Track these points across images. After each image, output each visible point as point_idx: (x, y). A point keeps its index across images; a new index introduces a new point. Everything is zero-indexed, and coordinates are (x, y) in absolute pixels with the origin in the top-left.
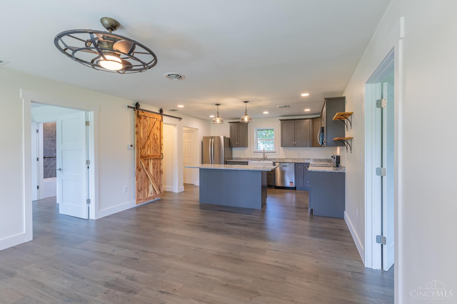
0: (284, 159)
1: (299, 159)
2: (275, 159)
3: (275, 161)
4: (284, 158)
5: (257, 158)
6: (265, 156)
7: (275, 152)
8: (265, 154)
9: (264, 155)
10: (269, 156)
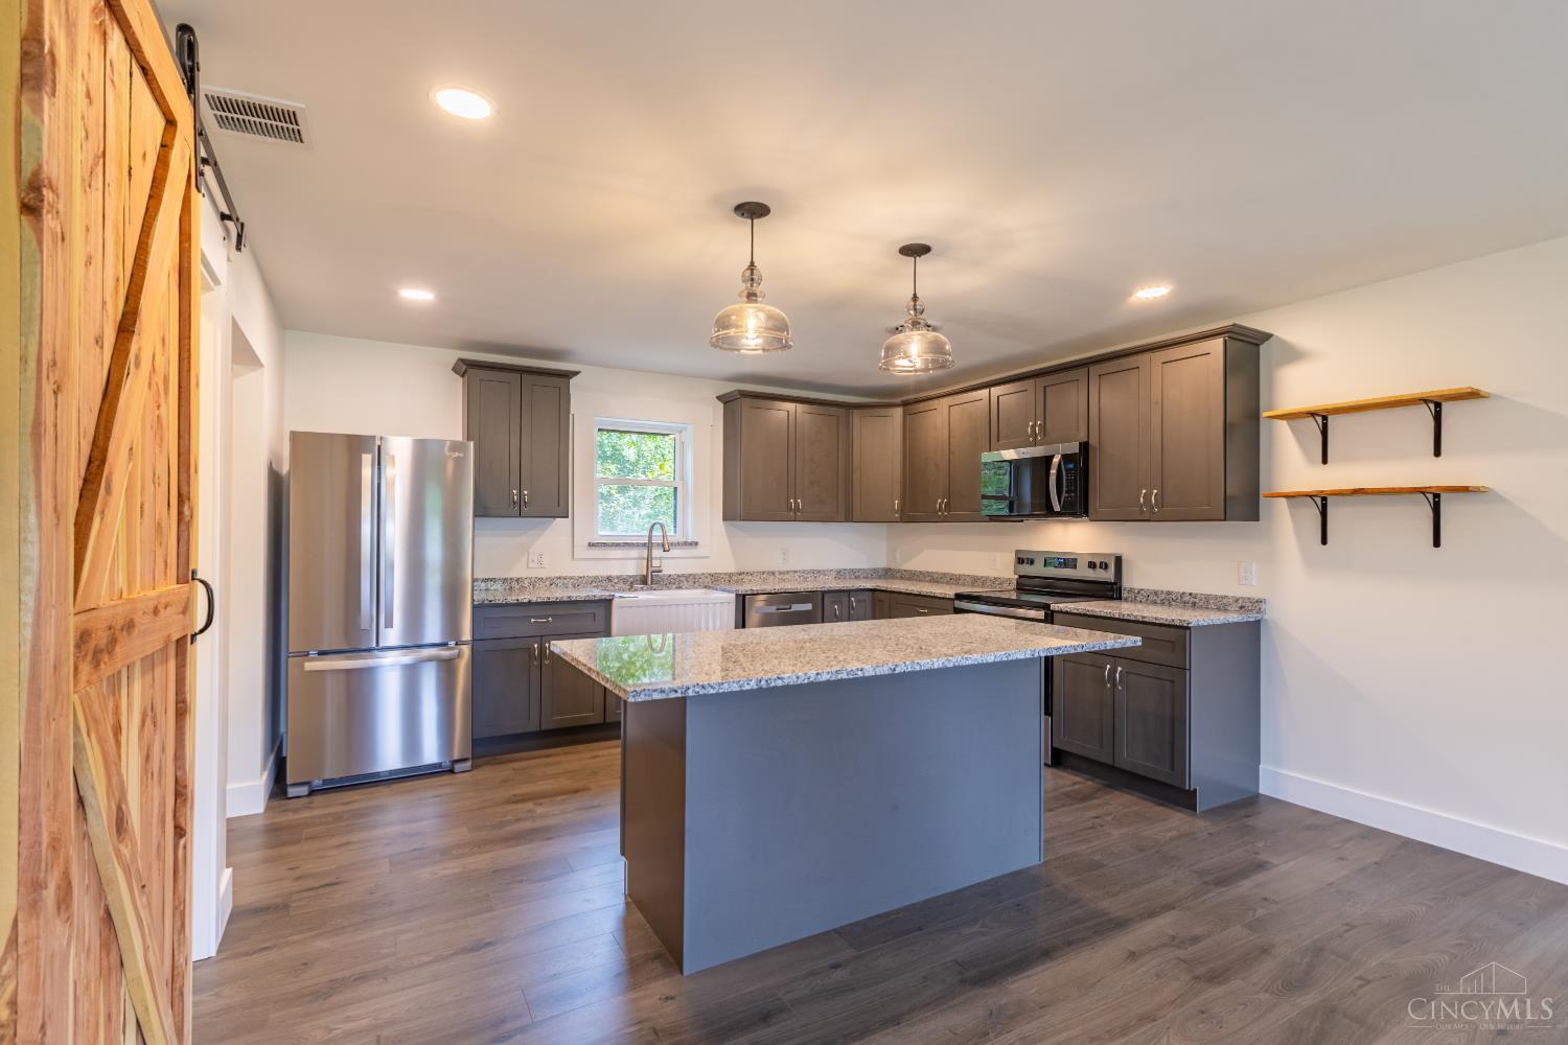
0: (730, 575)
1: (788, 572)
2: (694, 575)
3: (744, 588)
4: (732, 570)
5: (609, 579)
6: (655, 563)
7: (696, 544)
8: (657, 553)
9: (649, 559)
10: (671, 565)
